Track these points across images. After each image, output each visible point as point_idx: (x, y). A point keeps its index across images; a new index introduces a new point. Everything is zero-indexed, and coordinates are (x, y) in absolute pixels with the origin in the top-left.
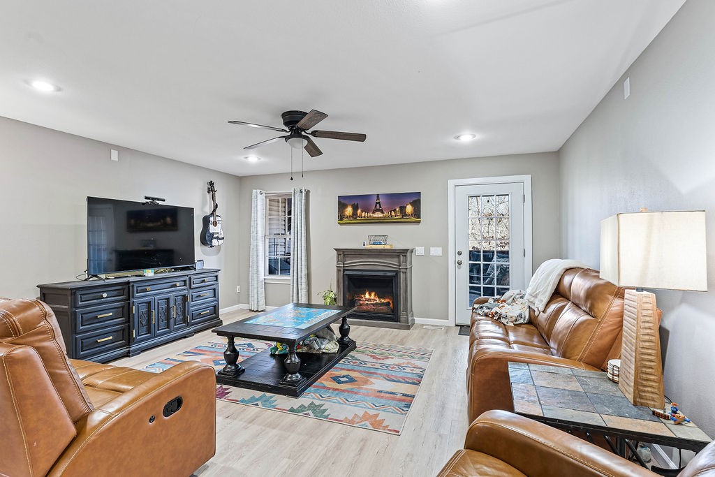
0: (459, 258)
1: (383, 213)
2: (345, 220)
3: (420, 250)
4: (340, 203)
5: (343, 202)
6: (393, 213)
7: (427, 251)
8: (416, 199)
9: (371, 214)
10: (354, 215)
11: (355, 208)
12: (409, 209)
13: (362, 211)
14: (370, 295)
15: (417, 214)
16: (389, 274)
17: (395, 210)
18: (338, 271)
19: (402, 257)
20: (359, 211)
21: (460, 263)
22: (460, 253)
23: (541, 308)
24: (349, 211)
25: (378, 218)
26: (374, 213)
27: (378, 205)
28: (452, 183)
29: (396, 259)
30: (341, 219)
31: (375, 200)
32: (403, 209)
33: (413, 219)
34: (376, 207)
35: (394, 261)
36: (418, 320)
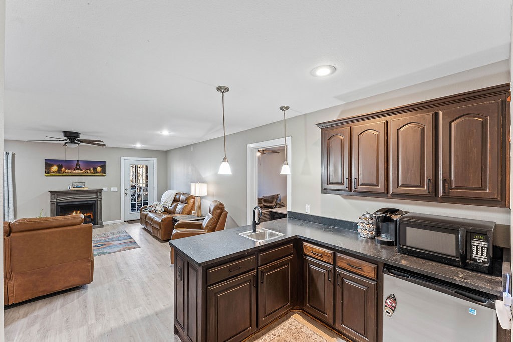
0: (126, 192)
1: (81, 170)
2: (51, 174)
3: (105, 189)
4: (46, 164)
5: (48, 164)
6: (88, 171)
7: (109, 189)
8: (103, 165)
9: (73, 171)
10: (59, 171)
11: (60, 167)
12: (99, 169)
13: (66, 169)
14: (76, 213)
15: (104, 171)
16: (90, 202)
17: (89, 169)
18: (52, 204)
19: (98, 194)
20: (63, 169)
21: (126, 194)
22: (126, 190)
23: (170, 205)
24: (55, 168)
25: (78, 173)
26: (74, 170)
27: (78, 166)
28: (122, 158)
29: (95, 195)
30: (48, 173)
31: (76, 163)
32: (95, 169)
33: (101, 174)
34: (76, 167)
35: (93, 196)
36: (104, 223)
